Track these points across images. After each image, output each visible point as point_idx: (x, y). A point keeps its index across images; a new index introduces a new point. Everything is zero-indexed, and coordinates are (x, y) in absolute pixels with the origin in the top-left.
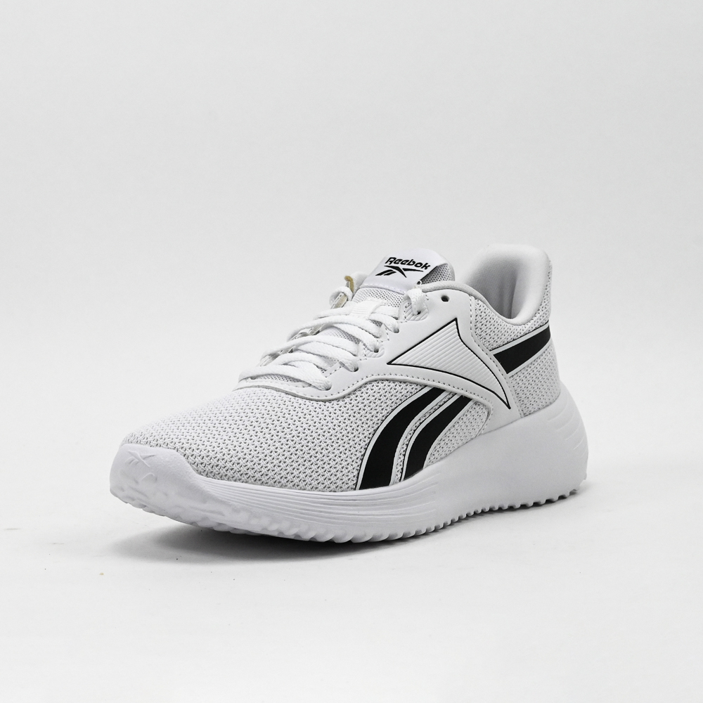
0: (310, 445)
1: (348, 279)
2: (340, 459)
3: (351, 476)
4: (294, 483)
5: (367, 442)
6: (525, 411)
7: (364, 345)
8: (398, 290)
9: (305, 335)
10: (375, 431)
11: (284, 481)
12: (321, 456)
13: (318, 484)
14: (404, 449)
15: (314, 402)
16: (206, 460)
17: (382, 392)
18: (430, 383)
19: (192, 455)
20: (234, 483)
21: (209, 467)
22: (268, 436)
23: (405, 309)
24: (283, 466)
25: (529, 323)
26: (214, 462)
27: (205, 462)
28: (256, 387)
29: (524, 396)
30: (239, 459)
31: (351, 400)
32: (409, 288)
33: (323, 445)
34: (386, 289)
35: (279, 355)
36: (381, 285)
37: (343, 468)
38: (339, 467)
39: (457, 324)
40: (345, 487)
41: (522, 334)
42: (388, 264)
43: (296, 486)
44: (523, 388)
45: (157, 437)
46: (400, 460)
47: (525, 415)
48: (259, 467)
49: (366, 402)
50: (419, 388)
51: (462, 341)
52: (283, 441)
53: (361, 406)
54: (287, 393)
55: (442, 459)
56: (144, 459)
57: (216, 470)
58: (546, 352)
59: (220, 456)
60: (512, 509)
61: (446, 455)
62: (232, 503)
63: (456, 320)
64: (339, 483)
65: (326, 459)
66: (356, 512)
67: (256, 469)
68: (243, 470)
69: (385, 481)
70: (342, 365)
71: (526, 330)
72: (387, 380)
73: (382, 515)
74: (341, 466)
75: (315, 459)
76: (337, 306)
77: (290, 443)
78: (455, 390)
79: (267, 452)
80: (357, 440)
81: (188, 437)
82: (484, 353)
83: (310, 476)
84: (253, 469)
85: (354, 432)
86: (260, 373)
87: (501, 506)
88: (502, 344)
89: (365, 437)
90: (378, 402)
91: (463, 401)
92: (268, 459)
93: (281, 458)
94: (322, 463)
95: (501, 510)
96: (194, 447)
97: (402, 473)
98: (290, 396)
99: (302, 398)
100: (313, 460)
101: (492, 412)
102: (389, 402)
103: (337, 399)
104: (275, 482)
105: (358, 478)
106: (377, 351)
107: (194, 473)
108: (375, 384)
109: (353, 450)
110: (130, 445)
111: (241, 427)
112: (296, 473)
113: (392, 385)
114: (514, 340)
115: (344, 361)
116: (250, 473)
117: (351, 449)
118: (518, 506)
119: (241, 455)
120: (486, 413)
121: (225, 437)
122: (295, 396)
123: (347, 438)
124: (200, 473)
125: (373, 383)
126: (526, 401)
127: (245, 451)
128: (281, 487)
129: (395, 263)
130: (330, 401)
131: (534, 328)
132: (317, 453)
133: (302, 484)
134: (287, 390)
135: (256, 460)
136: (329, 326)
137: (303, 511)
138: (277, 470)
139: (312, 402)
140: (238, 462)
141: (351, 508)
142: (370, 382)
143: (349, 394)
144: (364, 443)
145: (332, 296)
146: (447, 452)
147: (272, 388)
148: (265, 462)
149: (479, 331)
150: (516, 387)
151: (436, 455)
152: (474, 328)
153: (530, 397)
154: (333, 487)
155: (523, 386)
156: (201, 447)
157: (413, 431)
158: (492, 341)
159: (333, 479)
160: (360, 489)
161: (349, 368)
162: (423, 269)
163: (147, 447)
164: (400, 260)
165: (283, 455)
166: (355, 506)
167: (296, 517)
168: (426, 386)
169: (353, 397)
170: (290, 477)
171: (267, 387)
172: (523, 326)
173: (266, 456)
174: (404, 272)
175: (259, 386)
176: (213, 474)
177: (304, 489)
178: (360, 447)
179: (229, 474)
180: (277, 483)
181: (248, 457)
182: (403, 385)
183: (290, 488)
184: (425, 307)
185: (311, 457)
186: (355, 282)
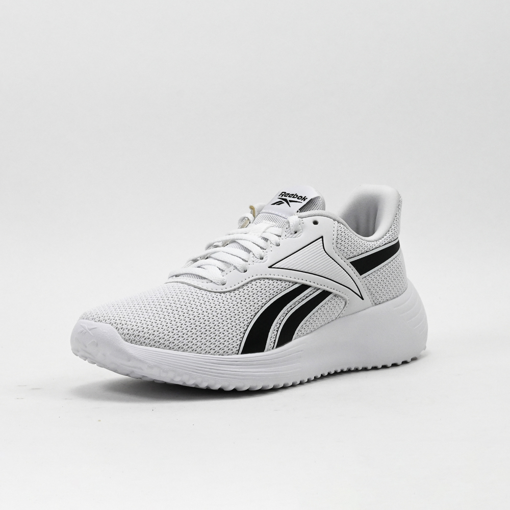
0: (207, 323)
1: (252, 208)
2: (227, 333)
3: (235, 344)
4: (193, 349)
5: (249, 321)
6: (375, 302)
7: (253, 254)
8: (284, 216)
9: (216, 246)
10: (256, 314)
11: (185, 347)
12: (214, 330)
13: (211, 349)
14: (278, 327)
15: (213, 293)
16: (131, 332)
17: (263, 287)
18: (300, 281)
19: (122, 328)
20: (150, 348)
21: (133, 337)
22: (177, 316)
23: (286, 230)
24: (185, 336)
25: (380, 240)
26: (136, 333)
27: (130, 333)
28: (175, 282)
29: (374, 291)
30: (154, 331)
31: (240, 292)
32: (292, 214)
33: (216, 323)
34: (276, 215)
35: (198, 260)
36: (273, 212)
37: (229, 339)
38: (226, 338)
39: (323, 241)
40: (230, 352)
41: (374, 247)
42: (280, 197)
43: (194, 351)
44: (374, 286)
45: (100, 316)
46: (273, 334)
47: (376, 304)
48: (168, 337)
49: (251, 294)
50: (291, 284)
51: (326, 252)
52: (187, 319)
53: (247, 296)
54: (195, 287)
55: (308, 334)
56: (90, 330)
57: (137, 339)
58: (394, 260)
59: (140, 329)
60: (365, 369)
61: (312, 331)
62: (147, 361)
63: (322, 237)
64: (226, 349)
65: (217, 333)
66: (238, 370)
67: (166, 338)
68: (157, 339)
69: (261, 349)
70: (236, 268)
71: (377, 245)
72: (268, 279)
73: (257, 372)
74: (228, 338)
75: (210, 333)
76: (242, 227)
77: (192, 321)
78: (319, 286)
79: (174, 327)
80: (242, 320)
81: (121, 316)
82: (342, 261)
83: (205, 344)
84: (164, 338)
85: (240, 314)
86: (181, 273)
87: (356, 368)
88: (357, 254)
89: (248, 318)
90: (259, 294)
91: (325, 294)
92: (175, 332)
93: (185, 331)
94: (214, 335)
95: (357, 370)
96: (123, 322)
97: (274, 343)
98: (197, 289)
99: (205, 290)
100: (208, 333)
101: (348, 302)
102: (268, 294)
103: (230, 292)
104: (179, 348)
105: (240, 346)
106: (262, 258)
107: (123, 340)
108: (258, 281)
109: (238, 327)
110: (83, 320)
111: (159, 309)
112: (194, 342)
113: (271, 282)
114: (367, 252)
115: (237, 265)
116: (161, 341)
117: (236, 326)
118: (370, 367)
119: (155, 329)
120: (344, 303)
121: (146, 316)
122: (200, 289)
123: (234, 319)
124: (127, 341)
125: (257, 281)
126: (376, 295)
127: (159, 326)
128: (184, 351)
129: (285, 196)
130: (224, 292)
131: (384, 243)
132: (211, 328)
133: (199, 350)
134: (196, 285)
135: (166, 332)
136: (233, 241)
137: (199, 368)
138: (181, 339)
139: (211, 293)
140: (153, 333)
141: (234, 367)
142: (255, 280)
143: (239, 288)
144: (247, 322)
145: (240, 220)
146: (312, 329)
147: (186, 283)
148: (172, 334)
149: (339, 246)
150: (368, 285)
151: (303, 331)
152: (335, 243)
153: (380, 292)
154: (221, 352)
155: (374, 284)
156: (129, 323)
157: (285, 314)
158: (349, 252)
159: (222, 346)
160: (242, 354)
161: (240, 270)
162: (302, 201)
163: (93, 322)
164: (288, 194)
165: (186, 329)
166: (237, 365)
167: (193, 372)
168: (296, 283)
169: (241, 290)
170: (190, 344)
171: (182, 283)
172: (376, 242)
173: (173, 330)
174: (290, 203)
175: (177, 282)
176: (135, 341)
177: (200, 353)
178: (243, 324)
179: (146, 342)
180: (180, 348)
181: (160, 330)
182: (279, 282)
183: (190, 352)
184: (301, 228)
185: (206, 331)
186: (256, 210)
